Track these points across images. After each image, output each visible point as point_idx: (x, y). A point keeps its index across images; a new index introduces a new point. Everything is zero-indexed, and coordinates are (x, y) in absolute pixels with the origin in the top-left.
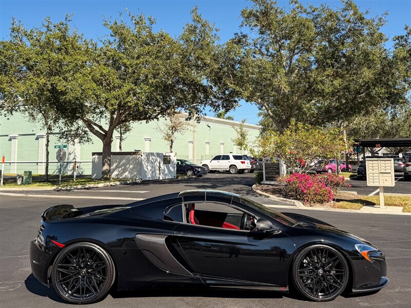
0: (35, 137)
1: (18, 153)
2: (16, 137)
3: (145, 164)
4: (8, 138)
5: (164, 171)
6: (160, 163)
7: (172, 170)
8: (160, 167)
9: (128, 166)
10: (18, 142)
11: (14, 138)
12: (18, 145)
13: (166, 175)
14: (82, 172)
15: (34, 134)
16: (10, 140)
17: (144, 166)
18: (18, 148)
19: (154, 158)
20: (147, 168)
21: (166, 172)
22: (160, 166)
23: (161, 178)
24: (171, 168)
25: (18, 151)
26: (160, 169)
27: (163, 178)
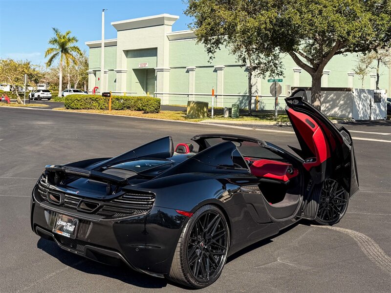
0: (213, 69)
1: (195, 85)
2: (193, 69)
3: (357, 101)
4: (186, 70)
5: (376, 110)
6: (370, 102)
7: (384, 109)
8: (371, 106)
9: (338, 101)
10: (196, 74)
11: (192, 70)
12: (196, 77)
13: (377, 115)
14: (264, 107)
15: (213, 67)
16: (188, 72)
17: (356, 104)
18: (196, 80)
19: (365, 95)
20: (360, 105)
21: (378, 112)
22: (371, 104)
23: (372, 119)
24: (382, 107)
25: (196, 83)
26: (371, 108)
27: (374, 118)
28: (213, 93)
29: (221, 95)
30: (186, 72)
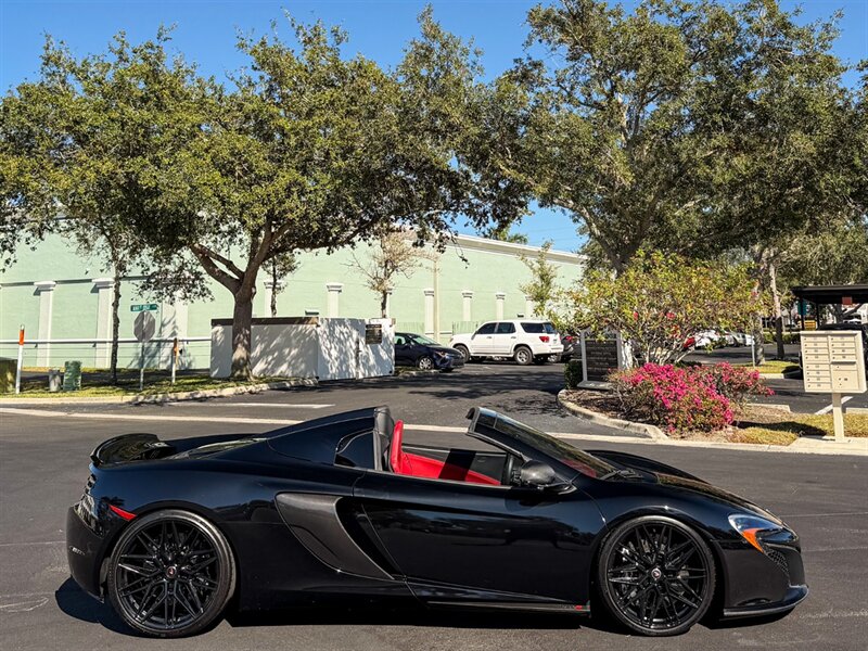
0: (92, 285)
1: (53, 322)
2: (49, 286)
3: (324, 344)
4: (33, 288)
5: (368, 360)
6: (357, 343)
7: (385, 357)
8: (358, 350)
9: (287, 350)
10: (55, 297)
11: (47, 288)
12: (54, 304)
13: (370, 369)
14: (190, 364)
15: (90, 281)
16: (37, 293)
17: (323, 348)
18: (54, 311)
19: (345, 330)
20: (330, 352)
21: (372, 361)
22: (358, 348)
23: (361, 377)
24: (382, 353)
25: (54, 317)
26: (357, 355)
27: (364, 375)
28: (22, 339)
29: (105, 342)
30: (35, 294)
